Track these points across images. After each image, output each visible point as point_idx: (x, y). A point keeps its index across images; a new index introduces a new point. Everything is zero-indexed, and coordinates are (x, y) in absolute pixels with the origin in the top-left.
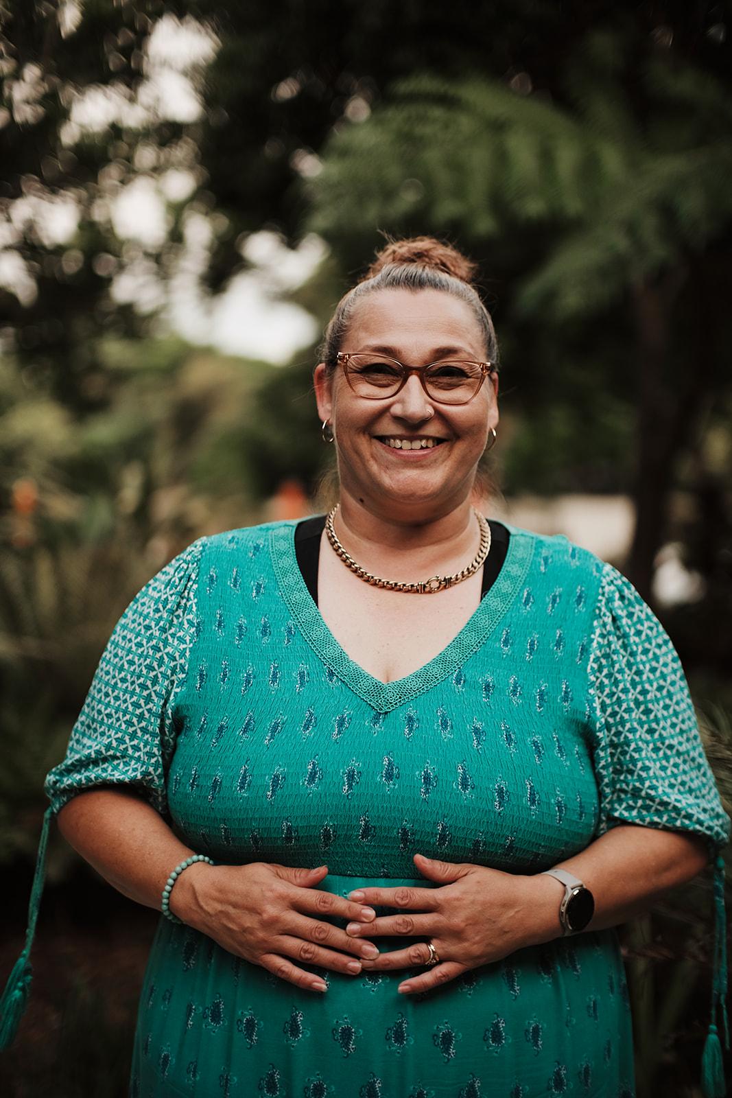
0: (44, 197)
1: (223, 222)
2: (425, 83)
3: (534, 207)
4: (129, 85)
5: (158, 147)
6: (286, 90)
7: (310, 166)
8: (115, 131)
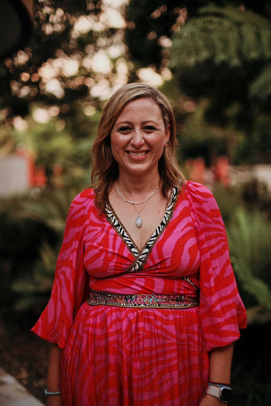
0: (65, 58)
1: (132, 65)
2: (211, 8)
3: (254, 55)
4: (96, 15)
5: (107, 38)
6: (156, 14)
7: (166, 42)
8: (91, 33)
